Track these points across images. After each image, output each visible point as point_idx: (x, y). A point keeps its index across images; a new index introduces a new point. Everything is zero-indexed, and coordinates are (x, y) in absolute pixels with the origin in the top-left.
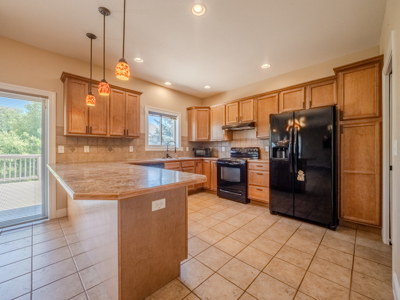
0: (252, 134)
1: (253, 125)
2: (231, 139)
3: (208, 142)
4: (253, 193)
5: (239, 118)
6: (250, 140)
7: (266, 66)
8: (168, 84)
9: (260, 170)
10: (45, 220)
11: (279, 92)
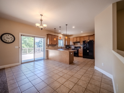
0: (79, 44)
1: (79, 42)
2: (74, 45)
3: (69, 45)
4: (80, 55)
5: (76, 41)
6: (78, 45)
7: (82, 32)
8: (62, 34)
9: (81, 50)
10: (44, 59)
11: (84, 36)
